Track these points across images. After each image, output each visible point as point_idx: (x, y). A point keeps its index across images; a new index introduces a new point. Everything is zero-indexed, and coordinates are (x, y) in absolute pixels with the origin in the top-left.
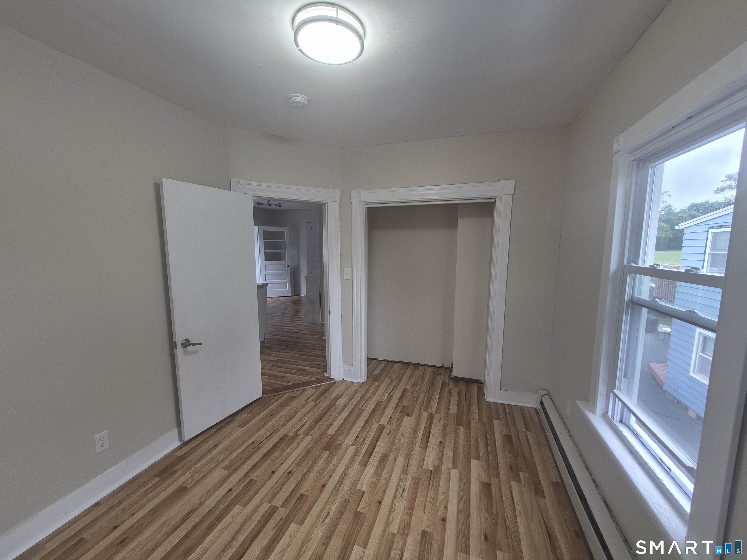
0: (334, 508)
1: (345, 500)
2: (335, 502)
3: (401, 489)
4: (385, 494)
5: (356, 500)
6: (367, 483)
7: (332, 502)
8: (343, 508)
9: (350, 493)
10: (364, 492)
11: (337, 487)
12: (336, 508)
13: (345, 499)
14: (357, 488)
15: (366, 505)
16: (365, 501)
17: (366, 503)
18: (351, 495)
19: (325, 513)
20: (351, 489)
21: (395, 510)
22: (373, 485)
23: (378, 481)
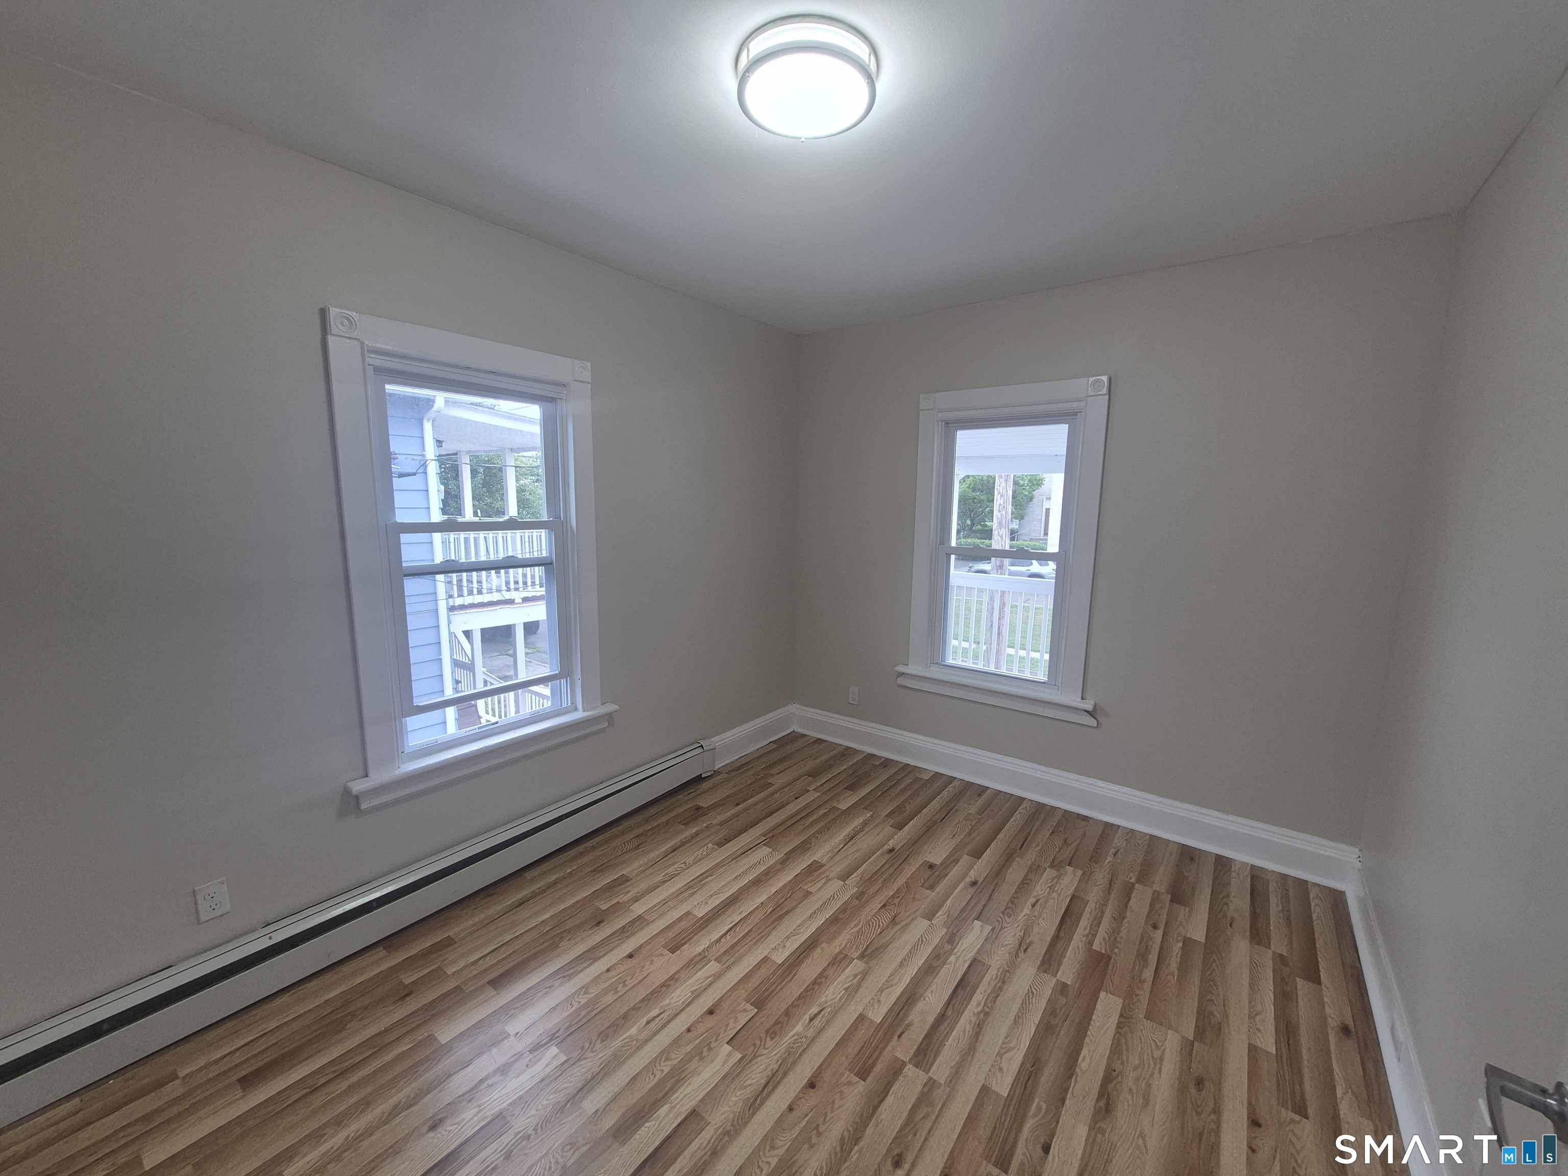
0: (799, 1028)
1: (773, 1036)
2: (793, 1039)
3: (654, 1024)
4: (691, 1026)
5: (751, 1030)
6: (713, 1061)
7: (800, 1040)
8: (782, 1023)
9: (759, 1048)
10: (730, 1043)
11: (780, 1073)
12: (794, 1028)
13: (772, 1039)
14: (741, 1056)
15: (737, 1015)
16: (735, 1023)
17: (736, 1017)
18: (758, 1042)
19: (817, 1022)
20: (755, 1057)
21: (692, 992)
22: (702, 1052)
23: (689, 1058)
